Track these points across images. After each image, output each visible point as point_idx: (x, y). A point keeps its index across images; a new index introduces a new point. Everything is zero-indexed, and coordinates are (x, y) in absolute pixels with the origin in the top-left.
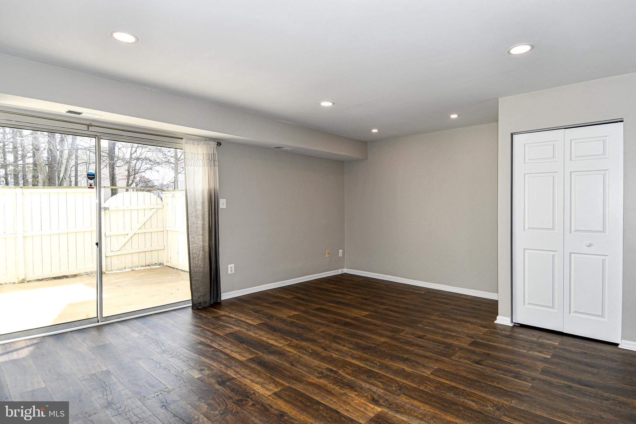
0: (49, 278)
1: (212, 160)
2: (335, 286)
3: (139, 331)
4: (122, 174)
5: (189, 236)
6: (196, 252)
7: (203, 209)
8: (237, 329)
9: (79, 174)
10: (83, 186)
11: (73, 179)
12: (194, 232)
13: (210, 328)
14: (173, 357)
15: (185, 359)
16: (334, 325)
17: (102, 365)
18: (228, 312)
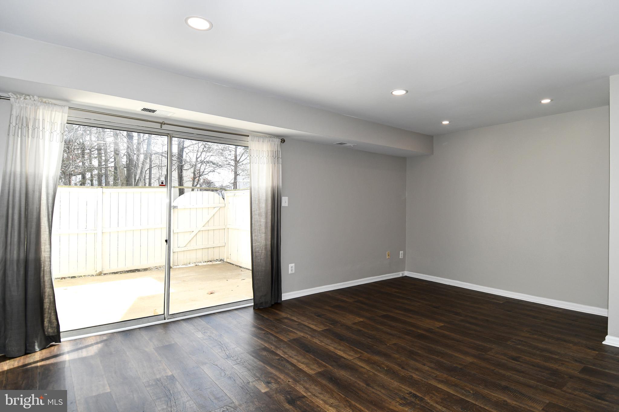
0: (123, 271)
1: (276, 157)
2: (397, 290)
3: (204, 331)
4: (189, 177)
5: (253, 234)
6: (259, 250)
7: (266, 207)
8: (301, 335)
9: (152, 177)
10: (155, 186)
11: (147, 181)
12: (257, 231)
13: (273, 332)
14: (238, 364)
15: (250, 367)
16: (406, 336)
17: (168, 369)
18: (289, 314)
